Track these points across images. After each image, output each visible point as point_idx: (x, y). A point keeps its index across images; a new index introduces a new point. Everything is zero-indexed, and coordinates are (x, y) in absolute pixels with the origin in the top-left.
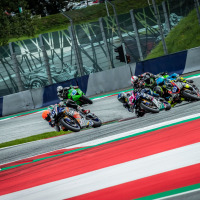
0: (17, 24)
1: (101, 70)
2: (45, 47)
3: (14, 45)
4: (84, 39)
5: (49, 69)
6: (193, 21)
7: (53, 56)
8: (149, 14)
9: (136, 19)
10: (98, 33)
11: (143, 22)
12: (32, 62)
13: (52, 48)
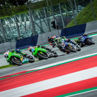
0: (4, 10)
1: (44, 32)
2: (17, 21)
3: (2, 20)
4: (36, 17)
5: (19, 32)
7: (21, 26)
9: (61, 8)
10: (43, 14)
11: (65, 9)
12: (11, 29)
13: (20, 22)
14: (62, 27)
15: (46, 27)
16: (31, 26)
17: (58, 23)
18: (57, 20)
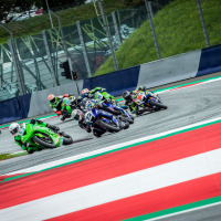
1: (45, 88)
4: (26, 54)
6: (146, 33)
8: (98, 25)
9: (83, 32)
10: (42, 47)
11: (91, 34)
14: (84, 75)
15: (50, 76)
16: (15, 74)
17: (75, 65)
18: (72, 60)
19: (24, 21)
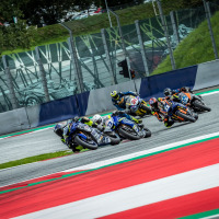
0: (11, 35)
1: (103, 86)
2: (42, 61)
3: (8, 58)
4: (85, 53)
5: (45, 85)
6: (204, 33)
7: (50, 71)
9: (141, 31)
10: (100, 45)
11: (149, 34)
12: (27, 77)
13: (49, 62)
14: (142, 74)
15: (108, 74)
16: (73, 72)
17: (133, 64)
19: (83, 20)
